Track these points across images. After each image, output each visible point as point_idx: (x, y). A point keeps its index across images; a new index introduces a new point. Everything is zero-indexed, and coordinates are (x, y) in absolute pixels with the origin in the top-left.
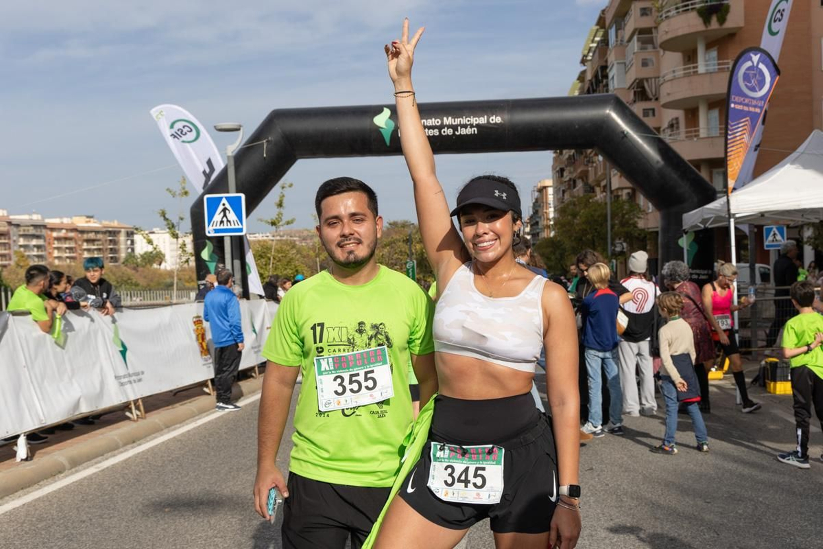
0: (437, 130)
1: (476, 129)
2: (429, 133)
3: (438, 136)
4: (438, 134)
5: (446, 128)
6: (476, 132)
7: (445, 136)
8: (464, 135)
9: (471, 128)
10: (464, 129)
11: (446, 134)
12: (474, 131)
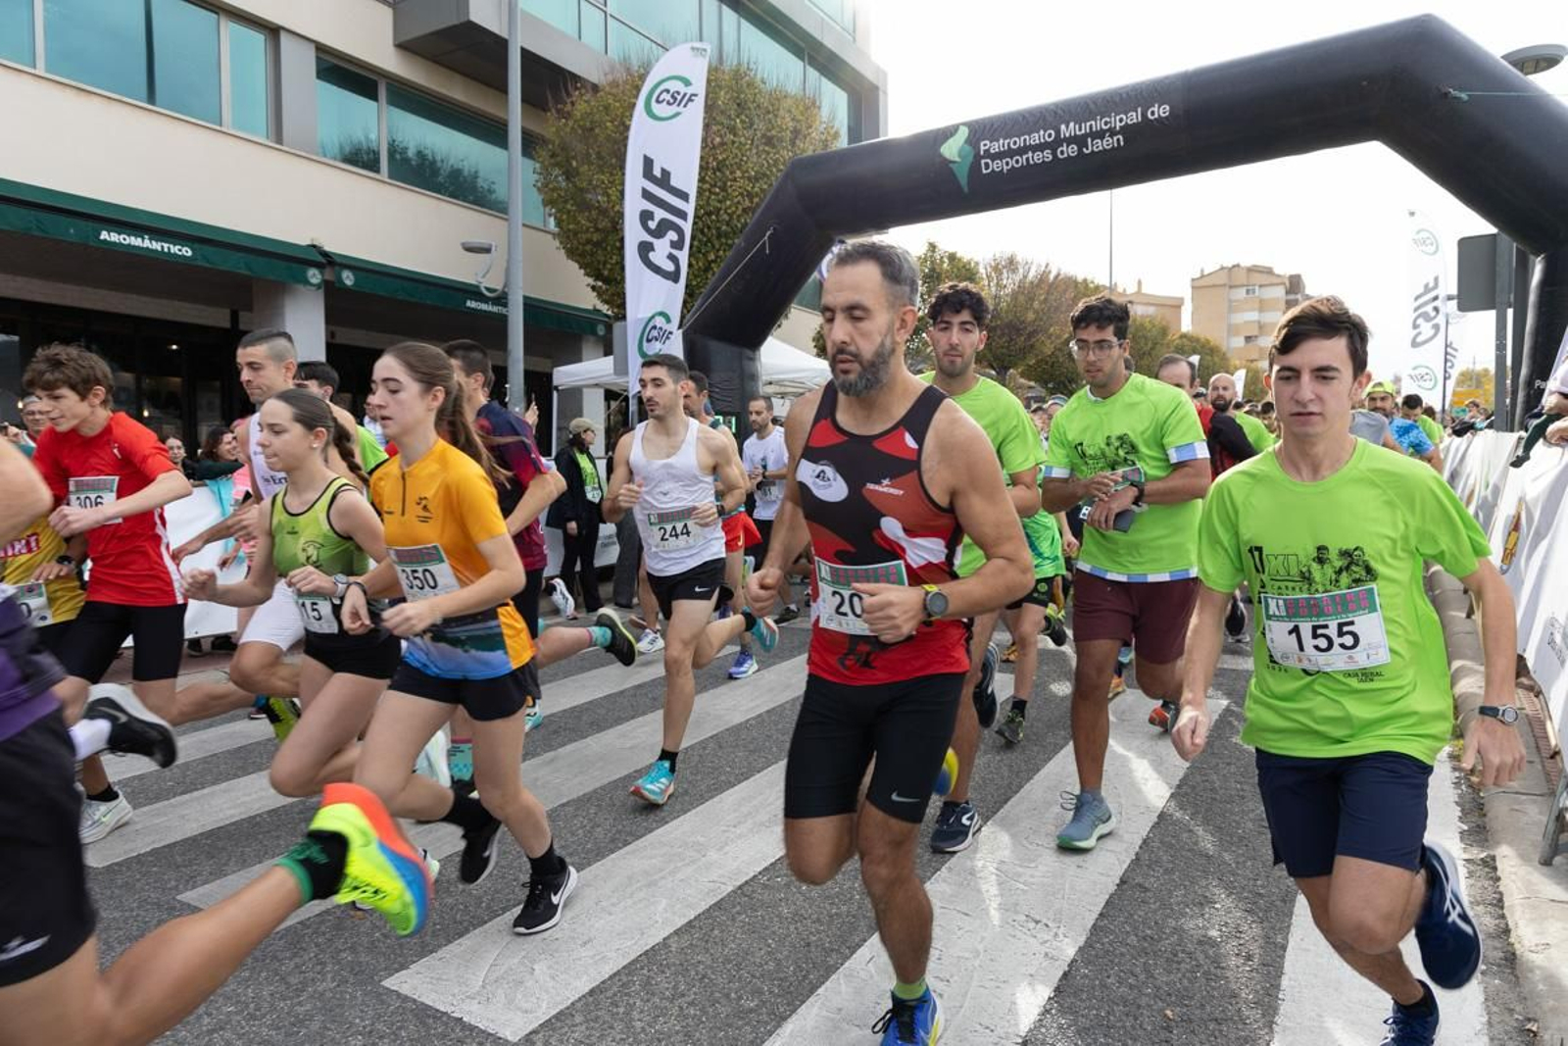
9: (1111, 136)
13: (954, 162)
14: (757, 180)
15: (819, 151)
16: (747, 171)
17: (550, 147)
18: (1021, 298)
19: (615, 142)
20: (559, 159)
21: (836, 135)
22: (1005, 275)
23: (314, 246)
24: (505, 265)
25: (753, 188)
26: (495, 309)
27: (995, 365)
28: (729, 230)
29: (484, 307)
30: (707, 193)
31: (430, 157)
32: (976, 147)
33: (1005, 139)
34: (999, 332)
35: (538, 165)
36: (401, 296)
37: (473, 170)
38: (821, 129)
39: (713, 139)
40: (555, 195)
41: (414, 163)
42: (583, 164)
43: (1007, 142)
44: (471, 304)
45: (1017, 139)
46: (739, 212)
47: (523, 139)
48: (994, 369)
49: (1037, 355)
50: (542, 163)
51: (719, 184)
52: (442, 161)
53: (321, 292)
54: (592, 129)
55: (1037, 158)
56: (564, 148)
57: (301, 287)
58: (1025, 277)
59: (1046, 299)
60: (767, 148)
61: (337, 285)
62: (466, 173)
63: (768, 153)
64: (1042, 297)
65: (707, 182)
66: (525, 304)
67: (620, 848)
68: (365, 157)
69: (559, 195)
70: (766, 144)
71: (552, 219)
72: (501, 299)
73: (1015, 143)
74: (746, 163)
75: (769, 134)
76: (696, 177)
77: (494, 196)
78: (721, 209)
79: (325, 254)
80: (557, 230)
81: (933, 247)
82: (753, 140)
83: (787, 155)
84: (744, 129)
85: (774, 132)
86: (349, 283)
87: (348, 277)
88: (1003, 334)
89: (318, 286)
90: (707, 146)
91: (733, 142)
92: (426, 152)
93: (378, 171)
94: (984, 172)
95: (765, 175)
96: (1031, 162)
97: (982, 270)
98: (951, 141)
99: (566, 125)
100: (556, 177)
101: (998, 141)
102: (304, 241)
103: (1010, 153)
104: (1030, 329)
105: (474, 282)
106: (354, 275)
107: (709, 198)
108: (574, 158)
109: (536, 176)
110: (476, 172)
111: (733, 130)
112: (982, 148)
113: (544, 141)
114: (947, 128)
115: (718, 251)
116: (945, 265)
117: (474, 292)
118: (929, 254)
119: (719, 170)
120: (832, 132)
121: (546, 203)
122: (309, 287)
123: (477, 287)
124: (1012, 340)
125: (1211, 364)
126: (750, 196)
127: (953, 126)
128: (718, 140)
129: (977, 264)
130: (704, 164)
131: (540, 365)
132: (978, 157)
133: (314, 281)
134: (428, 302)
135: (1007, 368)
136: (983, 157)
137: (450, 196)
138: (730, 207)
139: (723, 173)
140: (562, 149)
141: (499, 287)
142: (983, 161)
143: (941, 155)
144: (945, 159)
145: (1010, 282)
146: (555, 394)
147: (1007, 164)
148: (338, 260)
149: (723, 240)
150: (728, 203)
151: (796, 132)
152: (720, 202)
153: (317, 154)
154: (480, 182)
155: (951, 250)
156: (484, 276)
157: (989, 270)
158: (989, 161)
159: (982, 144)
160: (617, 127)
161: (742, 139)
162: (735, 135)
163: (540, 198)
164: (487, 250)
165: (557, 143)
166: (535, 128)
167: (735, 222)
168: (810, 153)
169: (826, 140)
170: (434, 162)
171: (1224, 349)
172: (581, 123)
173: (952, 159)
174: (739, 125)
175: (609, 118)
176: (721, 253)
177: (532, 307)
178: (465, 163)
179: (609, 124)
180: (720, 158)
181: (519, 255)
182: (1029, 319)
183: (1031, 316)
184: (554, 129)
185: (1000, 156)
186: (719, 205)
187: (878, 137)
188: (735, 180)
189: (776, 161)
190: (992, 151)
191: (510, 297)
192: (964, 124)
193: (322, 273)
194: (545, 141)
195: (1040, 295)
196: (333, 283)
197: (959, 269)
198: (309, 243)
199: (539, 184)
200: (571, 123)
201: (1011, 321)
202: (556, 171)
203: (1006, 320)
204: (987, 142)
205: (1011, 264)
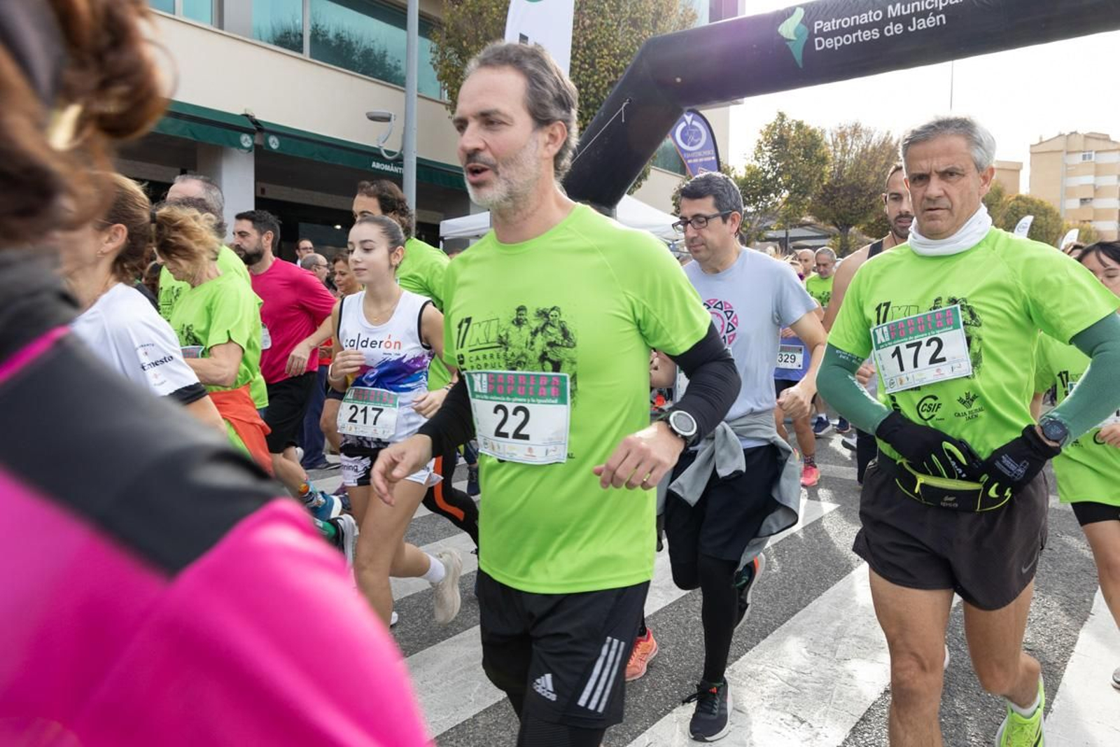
13: (790, 40)
14: (622, 57)
15: (678, 30)
16: (613, 50)
17: (445, 29)
18: (864, 162)
19: (500, 24)
20: (453, 39)
21: (694, 17)
22: (849, 142)
23: (247, 116)
24: (402, 132)
25: (618, 64)
26: (396, 170)
27: (838, 222)
28: (597, 101)
29: (387, 168)
30: (578, 69)
31: (347, 39)
32: (811, 27)
33: (836, 19)
34: (842, 193)
35: (434, 45)
36: (317, 158)
37: (382, 50)
38: (680, 11)
39: (583, 23)
40: (448, 71)
41: (333, 44)
42: (472, 44)
43: (838, 22)
44: (374, 165)
45: (848, 19)
46: (605, 86)
47: (420, 20)
48: (836, 225)
49: (877, 215)
50: (438, 43)
51: (587, 61)
52: (357, 42)
53: (252, 154)
54: (481, 14)
55: (866, 36)
56: (457, 29)
57: (235, 150)
58: (868, 143)
59: (886, 163)
60: (631, 29)
61: (265, 148)
62: (376, 52)
63: (632, 33)
64: (884, 162)
65: (577, 59)
66: (418, 165)
67: (451, 636)
68: (293, 38)
69: (451, 71)
70: (630, 26)
71: (446, 91)
72: (399, 161)
73: (846, 23)
74: (612, 42)
75: (633, 16)
76: (569, 55)
77: (399, 72)
78: (588, 83)
79: (256, 123)
80: (450, 101)
81: (782, 116)
82: (619, 22)
83: (649, 34)
84: (612, 11)
85: (638, 15)
86: (274, 146)
87: (274, 142)
88: (846, 195)
89: (249, 150)
90: (578, 27)
91: (602, 24)
92: (344, 35)
93: (301, 52)
94: (817, 49)
95: (629, 52)
96: (861, 40)
97: (828, 138)
98: (788, 20)
99: (458, 10)
100: (450, 55)
101: (830, 21)
102: (239, 112)
103: (841, 32)
104: (871, 190)
105: (376, 146)
106: (279, 139)
107: (579, 73)
108: (465, 39)
109: (433, 55)
110: (385, 52)
111: (602, 13)
112: (816, 28)
113: (439, 23)
114: (786, 10)
115: (586, 119)
116: (793, 133)
117: (375, 154)
118: (778, 123)
119: (588, 48)
120: (690, 14)
121: (440, 78)
122: (242, 150)
123: (378, 150)
124: (853, 200)
125: (1045, 224)
126: (615, 71)
127: (790, 8)
128: (588, 22)
129: (823, 132)
130: (575, 42)
131: (429, 217)
132: (812, 36)
133: (246, 145)
134: (340, 163)
135: (849, 226)
136: (817, 36)
137: (362, 73)
138: (598, 81)
139: (592, 51)
140: (456, 31)
141: (397, 150)
142: (816, 40)
143: (778, 34)
144: (782, 37)
145: (856, 147)
146: (441, 243)
148: (266, 127)
149: (591, 110)
150: (596, 77)
151: (658, 14)
152: (590, 77)
153: (252, 37)
154: (388, 60)
155: (799, 119)
156: (384, 142)
157: (835, 137)
158: (822, 39)
159: (816, 23)
160: (501, 11)
161: (610, 21)
162: (603, 19)
163: (435, 74)
164: (387, 119)
165: (451, 24)
166: (432, 12)
167: (601, 94)
168: (670, 32)
169: (685, 22)
170: (350, 43)
171: (1057, 211)
172: (471, 9)
173: (788, 37)
174: (607, 9)
175: (495, 4)
176: (589, 121)
177: (424, 167)
178: (376, 44)
179: (494, 9)
180: (590, 38)
181: (414, 124)
182: (870, 181)
183: (872, 179)
184: (448, 14)
185: (832, 34)
186: (588, 79)
187: (736, 15)
188: (602, 57)
189: (639, 40)
190: (825, 30)
191: (405, 160)
192: (801, 6)
193: (252, 138)
194: (440, 25)
195: (882, 159)
196: (261, 146)
197: (805, 136)
198: (243, 112)
199: (435, 62)
200: (462, 9)
201: (854, 183)
202: (450, 50)
203: (851, 182)
204: (821, 22)
205: (856, 130)
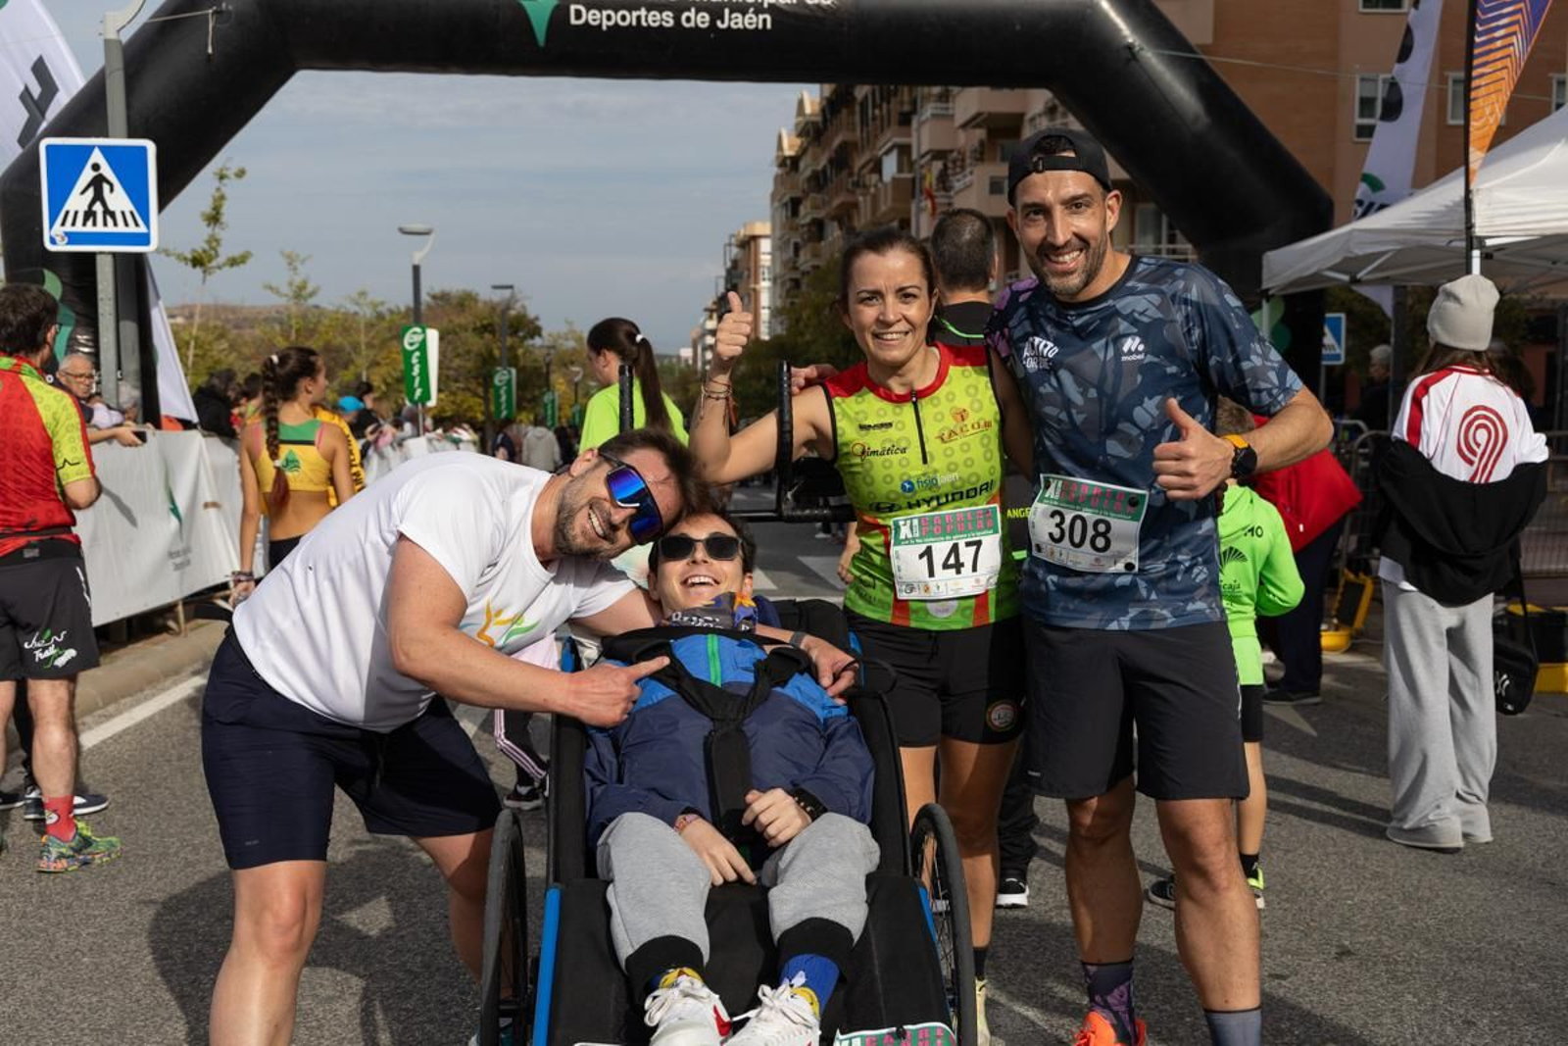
0: (670, 14)
1: (768, 17)
2: (650, 19)
3: (669, 28)
4: (672, 23)
5: (693, 10)
6: (769, 26)
7: (691, 29)
8: (739, 29)
10: (740, 16)
11: (692, 24)
12: (765, 21)
147: (609, 18)
